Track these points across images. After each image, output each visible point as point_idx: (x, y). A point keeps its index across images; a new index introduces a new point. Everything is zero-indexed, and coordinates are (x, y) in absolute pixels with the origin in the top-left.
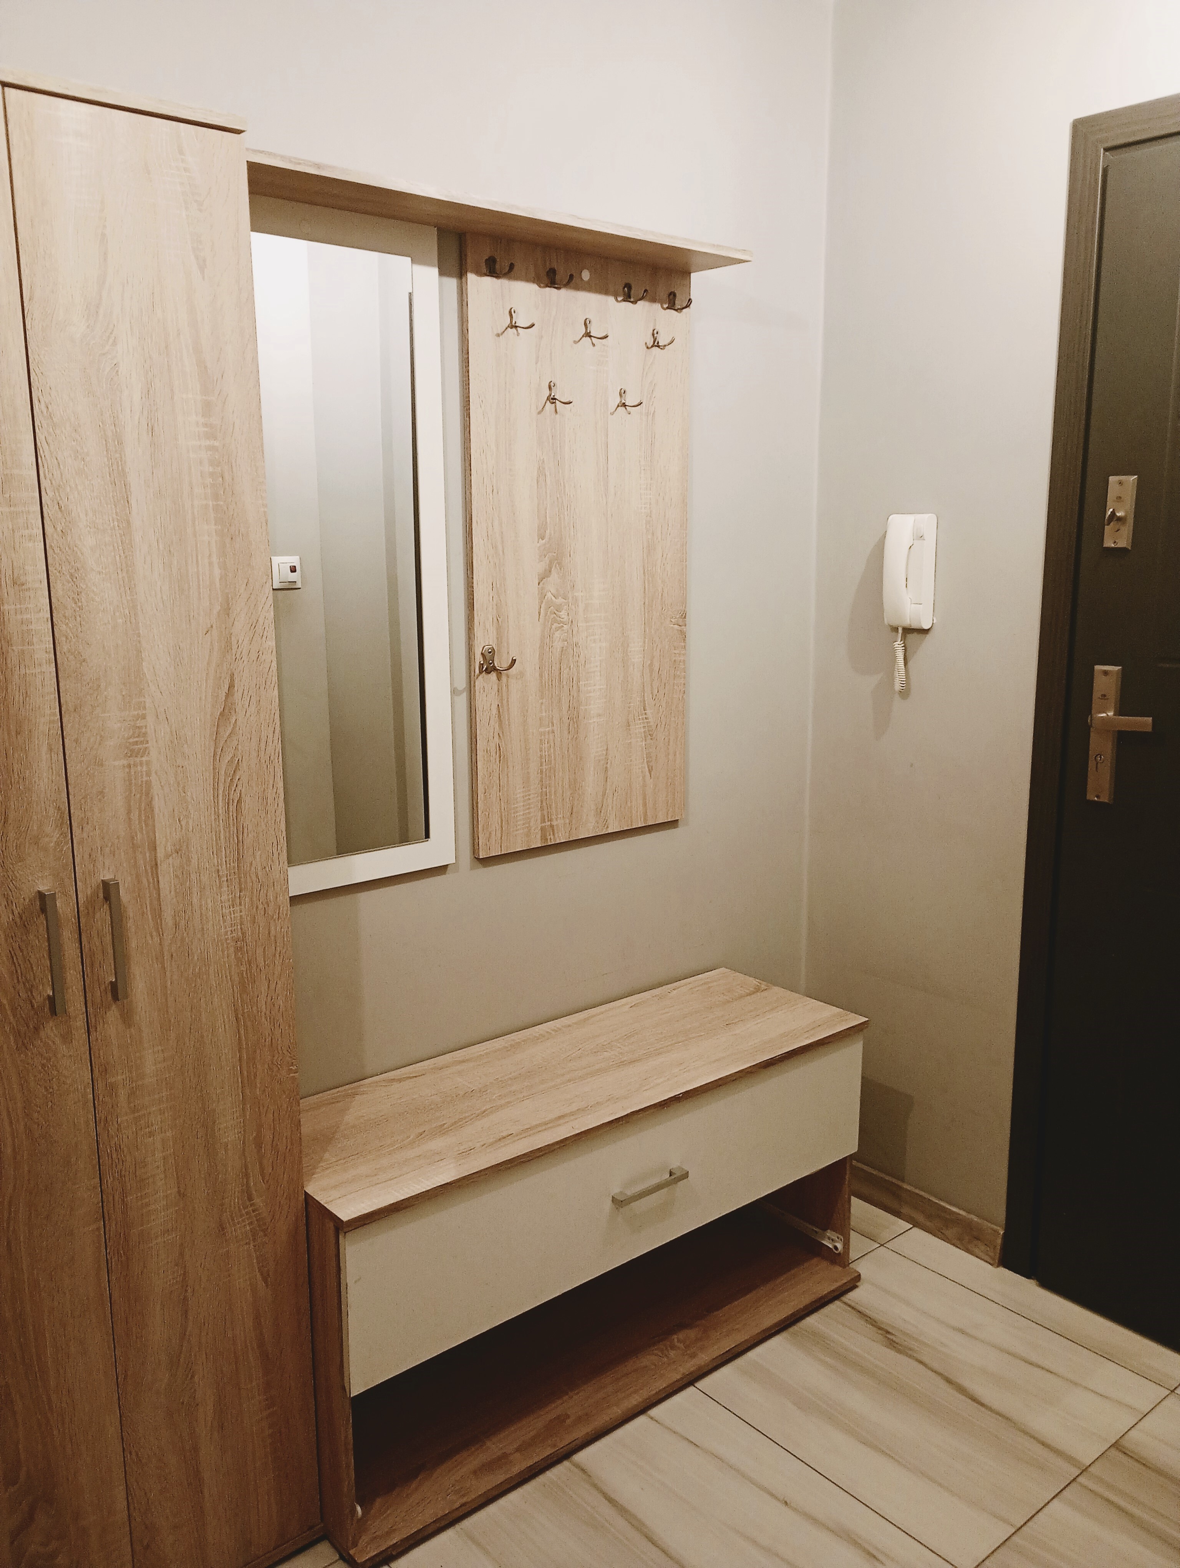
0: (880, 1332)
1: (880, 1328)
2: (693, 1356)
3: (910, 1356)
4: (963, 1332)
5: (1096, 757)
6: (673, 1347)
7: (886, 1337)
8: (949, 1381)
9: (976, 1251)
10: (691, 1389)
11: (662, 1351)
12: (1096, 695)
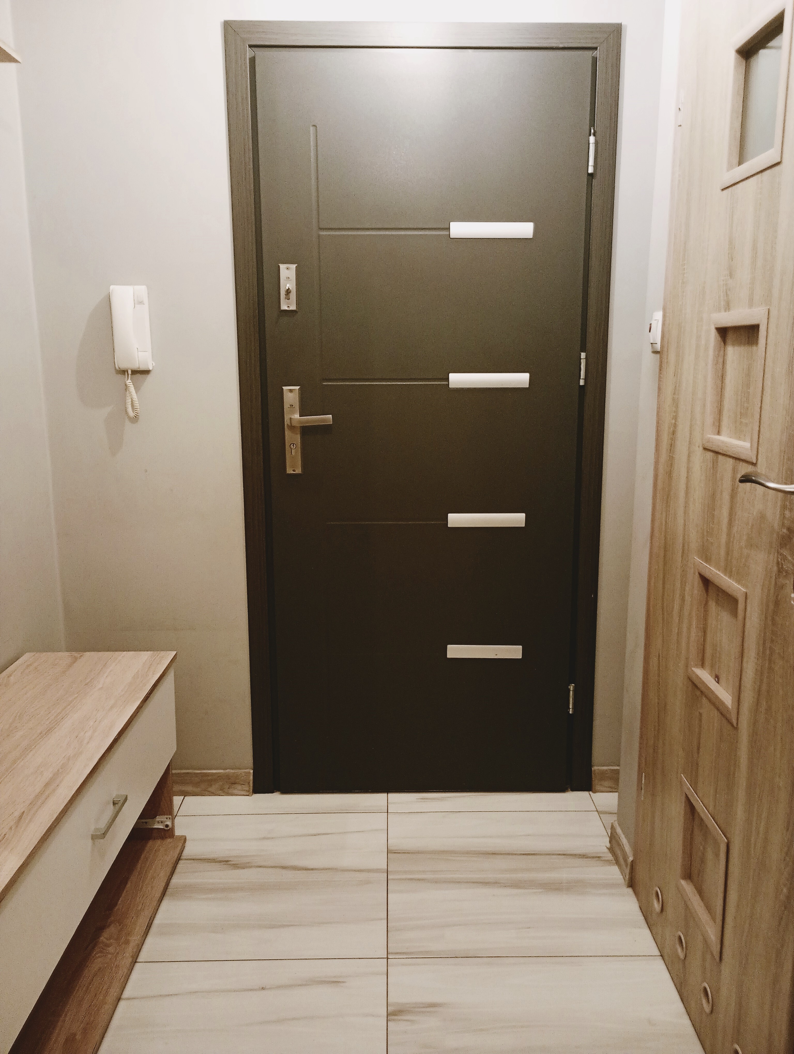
0: (221, 863)
1: (220, 862)
2: (127, 942)
3: (251, 867)
4: (264, 838)
5: (290, 445)
6: (108, 946)
7: (227, 864)
8: (284, 868)
9: (236, 792)
10: (137, 966)
11: (101, 952)
12: (286, 406)
